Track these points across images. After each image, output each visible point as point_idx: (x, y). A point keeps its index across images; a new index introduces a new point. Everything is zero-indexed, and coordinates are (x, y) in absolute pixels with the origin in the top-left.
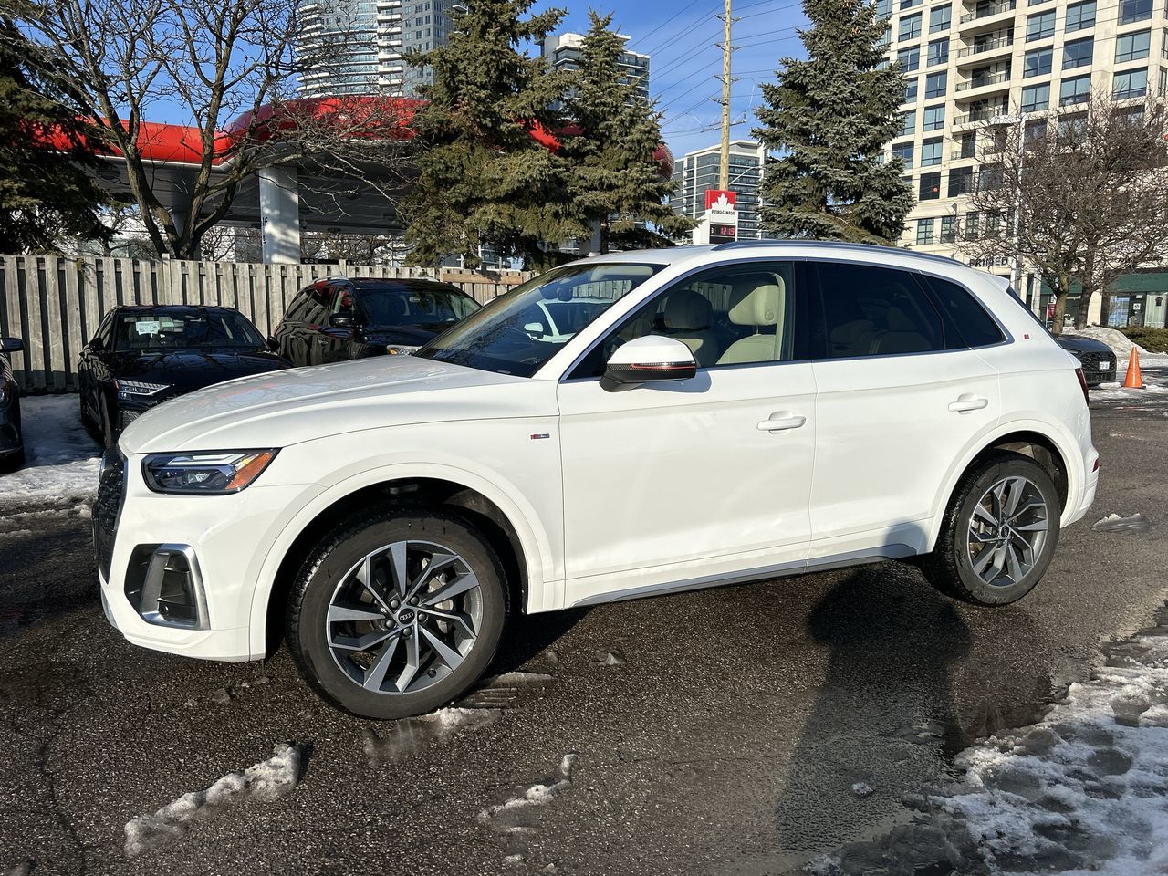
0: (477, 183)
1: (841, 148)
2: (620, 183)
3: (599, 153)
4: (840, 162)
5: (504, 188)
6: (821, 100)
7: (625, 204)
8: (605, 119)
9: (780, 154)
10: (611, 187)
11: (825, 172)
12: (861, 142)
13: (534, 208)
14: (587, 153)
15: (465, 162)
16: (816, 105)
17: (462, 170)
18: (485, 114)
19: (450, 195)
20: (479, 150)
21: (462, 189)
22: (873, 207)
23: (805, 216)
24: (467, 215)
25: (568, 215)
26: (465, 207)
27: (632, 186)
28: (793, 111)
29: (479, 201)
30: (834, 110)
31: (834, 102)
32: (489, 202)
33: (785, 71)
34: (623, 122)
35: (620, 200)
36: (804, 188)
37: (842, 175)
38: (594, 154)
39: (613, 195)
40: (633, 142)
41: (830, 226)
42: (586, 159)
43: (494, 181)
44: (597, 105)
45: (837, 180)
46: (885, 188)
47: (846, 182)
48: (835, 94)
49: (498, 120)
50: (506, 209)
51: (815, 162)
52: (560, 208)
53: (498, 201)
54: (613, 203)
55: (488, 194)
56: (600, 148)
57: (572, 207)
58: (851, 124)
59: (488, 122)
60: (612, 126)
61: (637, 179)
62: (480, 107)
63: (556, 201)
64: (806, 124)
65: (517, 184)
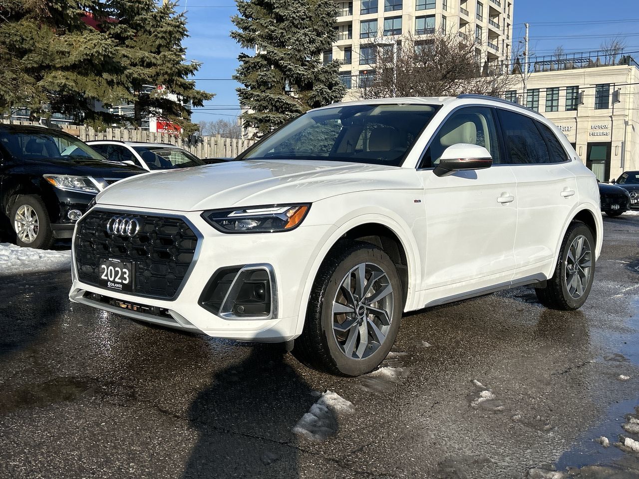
0: (46, 53)
1: (299, 51)
2: (159, 62)
3: (136, 39)
4: (298, 60)
6: (285, 15)
7: (161, 78)
8: (139, 13)
9: (254, 52)
10: (149, 65)
11: (289, 66)
12: (312, 47)
13: (92, 76)
14: (127, 38)
15: (36, 37)
16: (280, 19)
17: (34, 43)
19: (25, 62)
21: (35, 57)
22: (322, 93)
23: (277, 97)
24: (39, 78)
25: (120, 83)
26: (37, 72)
28: (262, 22)
29: (49, 68)
30: (293, 23)
31: (293, 17)
32: (57, 69)
34: (155, 17)
35: (158, 74)
36: (274, 77)
37: (300, 70)
38: (132, 39)
39: (151, 71)
40: (165, 32)
41: (294, 105)
42: (127, 42)
43: (63, 53)
45: (298, 73)
46: (328, 81)
47: (303, 75)
48: (294, 12)
50: (73, 76)
51: (282, 59)
52: (114, 78)
53: (64, 69)
55: (57, 63)
56: (136, 35)
57: (123, 78)
58: (305, 35)
60: (146, 19)
61: (173, 61)
63: (110, 72)
64: (273, 32)
65: (84, 57)
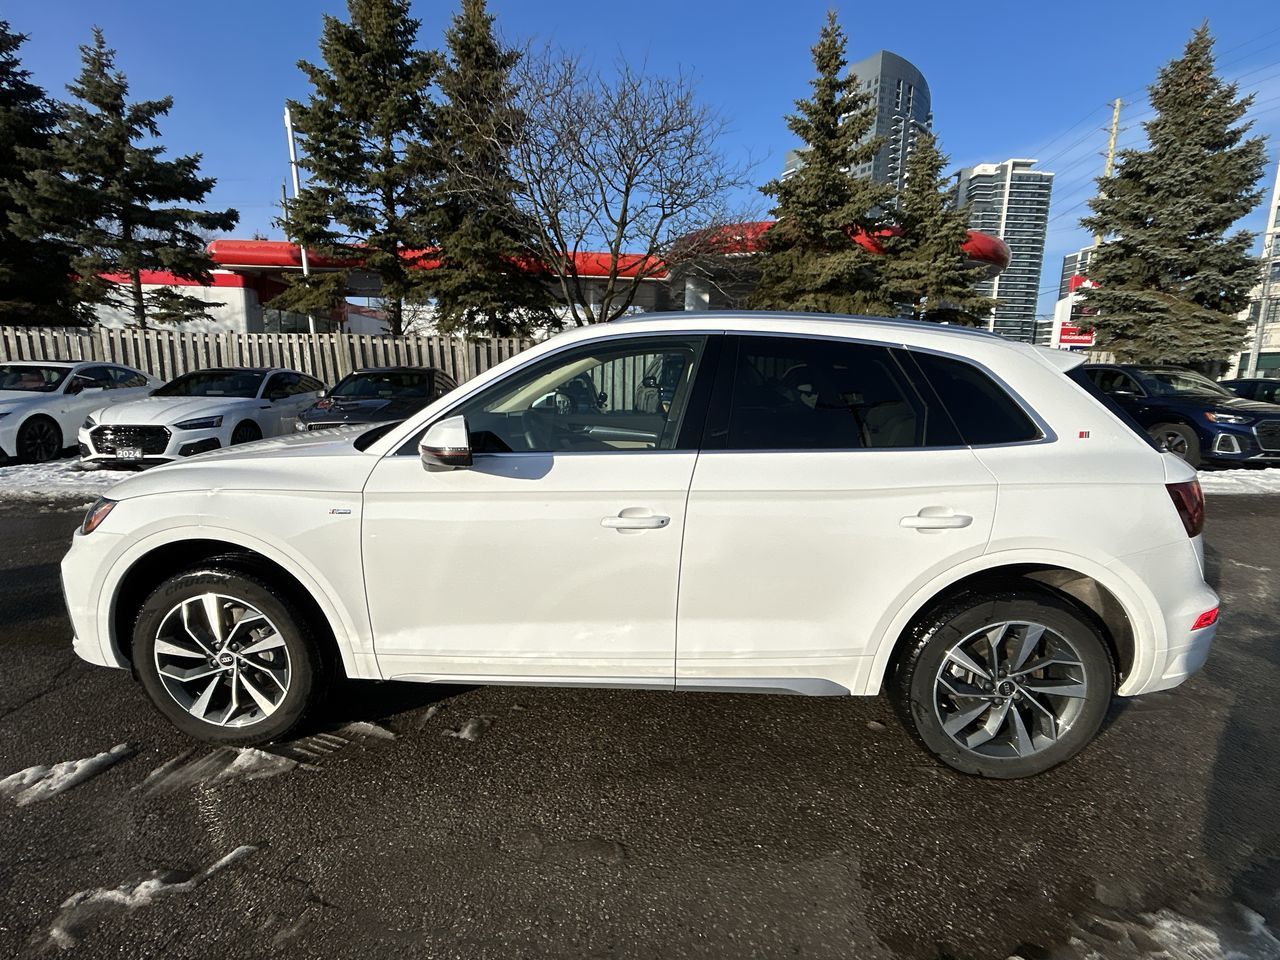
0: (802, 279)
1: (1174, 228)
2: (923, 272)
3: (915, 249)
4: (1174, 240)
5: (820, 282)
6: (1157, 184)
8: (922, 221)
9: (1110, 239)
10: (918, 276)
11: (1152, 251)
12: (1200, 220)
13: (847, 295)
14: (903, 250)
15: (795, 264)
16: (1151, 189)
17: (792, 270)
18: (808, 225)
19: (779, 289)
20: (809, 253)
21: (789, 283)
22: (1208, 282)
23: (1125, 294)
25: (877, 299)
26: (791, 297)
27: (934, 274)
28: (1126, 198)
29: (803, 292)
30: (1171, 192)
31: (1171, 185)
32: (810, 292)
33: (1121, 162)
34: (935, 221)
35: (925, 286)
36: (1130, 268)
37: (1174, 253)
38: (909, 250)
39: (919, 282)
40: (941, 237)
41: (1153, 302)
42: (901, 255)
43: (814, 276)
44: (915, 210)
45: (1166, 259)
46: (1227, 263)
47: (1176, 260)
48: (1173, 177)
49: (819, 228)
50: (823, 297)
51: (1143, 242)
52: (868, 294)
53: (817, 291)
54: (920, 289)
55: (808, 286)
56: (915, 245)
57: (879, 294)
58: (1190, 204)
59: (811, 231)
60: (926, 226)
61: (939, 268)
62: (805, 220)
63: (864, 289)
64: (1138, 208)
65: (830, 278)
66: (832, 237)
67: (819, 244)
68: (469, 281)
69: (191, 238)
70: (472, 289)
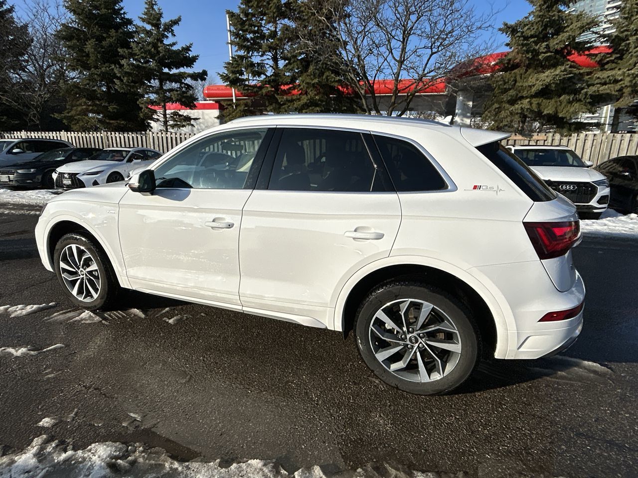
0: (523, 88)
3: (619, 61)
5: (534, 90)
8: (628, 40)
10: (616, 81)
14: (608, 63)
15: (518, 78)
17: (515, 84)
18: (527, 52)
19: (505, 97)
20: (530, 71)
21: (512, 92)
27: (628, 79)
29: (522, 98)
32: (527, 97)
42: (606, 67)
43: (530, 86)
44: (622, 32)
49: (536, 53)
50: (535, 101)
52: (572, 97)
53: (532, 97)
54: (617, 91)
55: (525, 94)
56: (621, 58)
57: (581, 96)
59: (530, 56)
60: (629, 43)
62: (525, 48)
63: (569, 94)
65: (541, 87)
66: (547, 59)
67: (536, 64)
68: (308, 101)
69: (189, 87)
70: (311, 106)
